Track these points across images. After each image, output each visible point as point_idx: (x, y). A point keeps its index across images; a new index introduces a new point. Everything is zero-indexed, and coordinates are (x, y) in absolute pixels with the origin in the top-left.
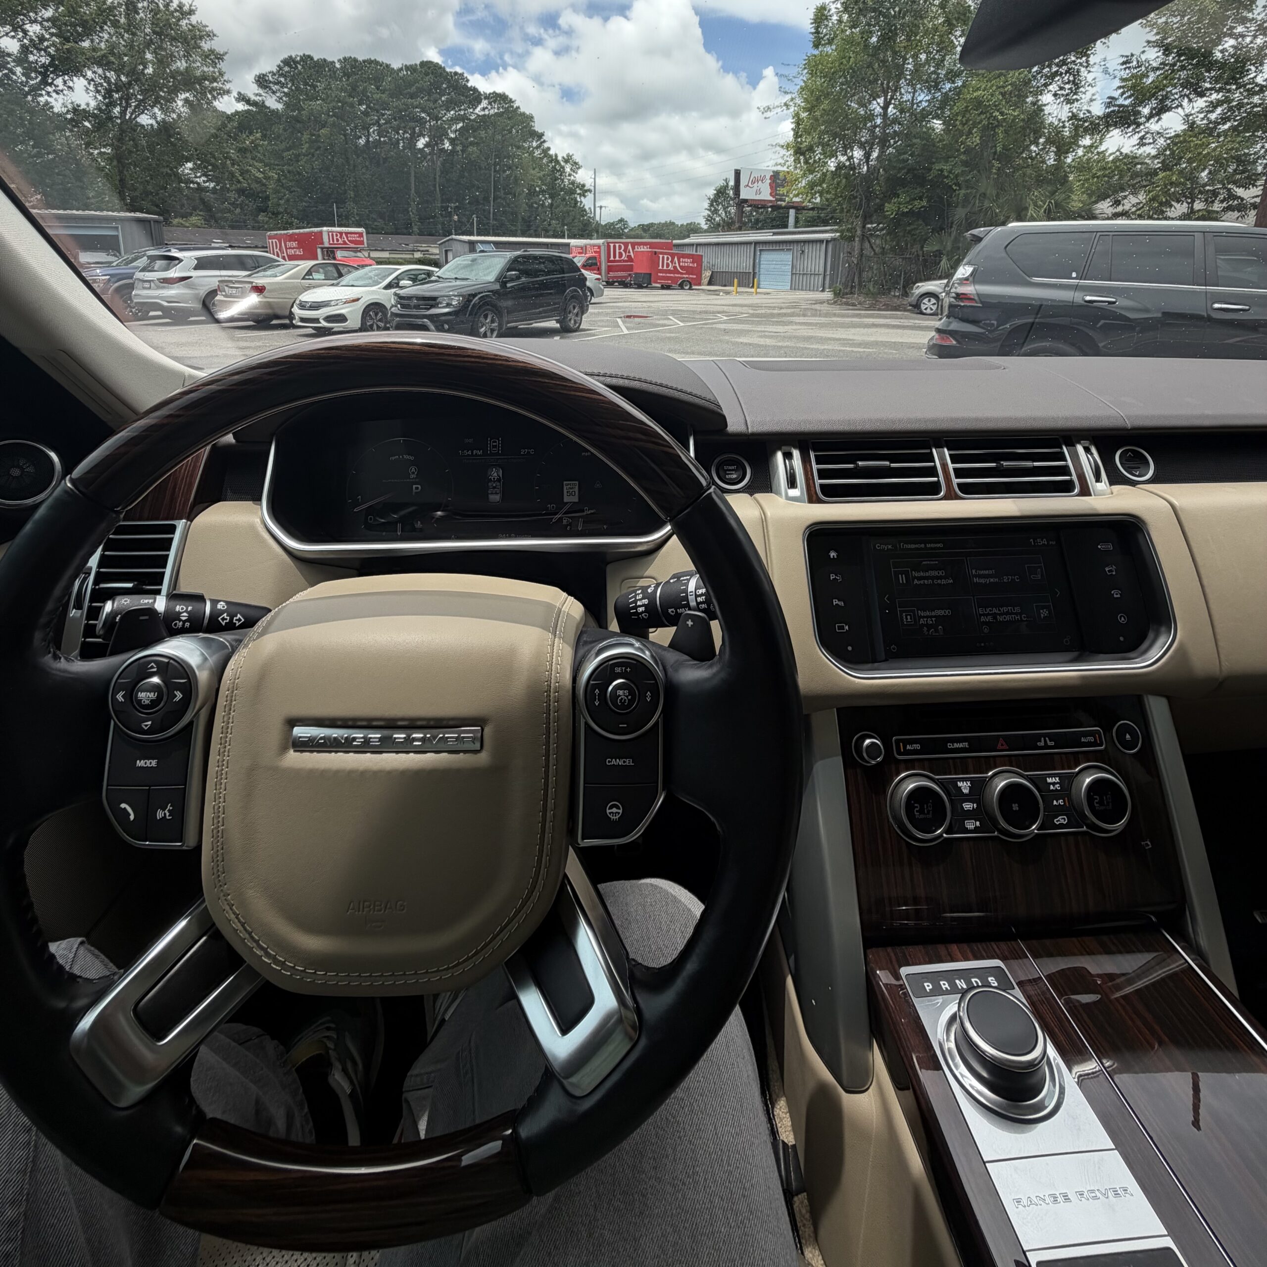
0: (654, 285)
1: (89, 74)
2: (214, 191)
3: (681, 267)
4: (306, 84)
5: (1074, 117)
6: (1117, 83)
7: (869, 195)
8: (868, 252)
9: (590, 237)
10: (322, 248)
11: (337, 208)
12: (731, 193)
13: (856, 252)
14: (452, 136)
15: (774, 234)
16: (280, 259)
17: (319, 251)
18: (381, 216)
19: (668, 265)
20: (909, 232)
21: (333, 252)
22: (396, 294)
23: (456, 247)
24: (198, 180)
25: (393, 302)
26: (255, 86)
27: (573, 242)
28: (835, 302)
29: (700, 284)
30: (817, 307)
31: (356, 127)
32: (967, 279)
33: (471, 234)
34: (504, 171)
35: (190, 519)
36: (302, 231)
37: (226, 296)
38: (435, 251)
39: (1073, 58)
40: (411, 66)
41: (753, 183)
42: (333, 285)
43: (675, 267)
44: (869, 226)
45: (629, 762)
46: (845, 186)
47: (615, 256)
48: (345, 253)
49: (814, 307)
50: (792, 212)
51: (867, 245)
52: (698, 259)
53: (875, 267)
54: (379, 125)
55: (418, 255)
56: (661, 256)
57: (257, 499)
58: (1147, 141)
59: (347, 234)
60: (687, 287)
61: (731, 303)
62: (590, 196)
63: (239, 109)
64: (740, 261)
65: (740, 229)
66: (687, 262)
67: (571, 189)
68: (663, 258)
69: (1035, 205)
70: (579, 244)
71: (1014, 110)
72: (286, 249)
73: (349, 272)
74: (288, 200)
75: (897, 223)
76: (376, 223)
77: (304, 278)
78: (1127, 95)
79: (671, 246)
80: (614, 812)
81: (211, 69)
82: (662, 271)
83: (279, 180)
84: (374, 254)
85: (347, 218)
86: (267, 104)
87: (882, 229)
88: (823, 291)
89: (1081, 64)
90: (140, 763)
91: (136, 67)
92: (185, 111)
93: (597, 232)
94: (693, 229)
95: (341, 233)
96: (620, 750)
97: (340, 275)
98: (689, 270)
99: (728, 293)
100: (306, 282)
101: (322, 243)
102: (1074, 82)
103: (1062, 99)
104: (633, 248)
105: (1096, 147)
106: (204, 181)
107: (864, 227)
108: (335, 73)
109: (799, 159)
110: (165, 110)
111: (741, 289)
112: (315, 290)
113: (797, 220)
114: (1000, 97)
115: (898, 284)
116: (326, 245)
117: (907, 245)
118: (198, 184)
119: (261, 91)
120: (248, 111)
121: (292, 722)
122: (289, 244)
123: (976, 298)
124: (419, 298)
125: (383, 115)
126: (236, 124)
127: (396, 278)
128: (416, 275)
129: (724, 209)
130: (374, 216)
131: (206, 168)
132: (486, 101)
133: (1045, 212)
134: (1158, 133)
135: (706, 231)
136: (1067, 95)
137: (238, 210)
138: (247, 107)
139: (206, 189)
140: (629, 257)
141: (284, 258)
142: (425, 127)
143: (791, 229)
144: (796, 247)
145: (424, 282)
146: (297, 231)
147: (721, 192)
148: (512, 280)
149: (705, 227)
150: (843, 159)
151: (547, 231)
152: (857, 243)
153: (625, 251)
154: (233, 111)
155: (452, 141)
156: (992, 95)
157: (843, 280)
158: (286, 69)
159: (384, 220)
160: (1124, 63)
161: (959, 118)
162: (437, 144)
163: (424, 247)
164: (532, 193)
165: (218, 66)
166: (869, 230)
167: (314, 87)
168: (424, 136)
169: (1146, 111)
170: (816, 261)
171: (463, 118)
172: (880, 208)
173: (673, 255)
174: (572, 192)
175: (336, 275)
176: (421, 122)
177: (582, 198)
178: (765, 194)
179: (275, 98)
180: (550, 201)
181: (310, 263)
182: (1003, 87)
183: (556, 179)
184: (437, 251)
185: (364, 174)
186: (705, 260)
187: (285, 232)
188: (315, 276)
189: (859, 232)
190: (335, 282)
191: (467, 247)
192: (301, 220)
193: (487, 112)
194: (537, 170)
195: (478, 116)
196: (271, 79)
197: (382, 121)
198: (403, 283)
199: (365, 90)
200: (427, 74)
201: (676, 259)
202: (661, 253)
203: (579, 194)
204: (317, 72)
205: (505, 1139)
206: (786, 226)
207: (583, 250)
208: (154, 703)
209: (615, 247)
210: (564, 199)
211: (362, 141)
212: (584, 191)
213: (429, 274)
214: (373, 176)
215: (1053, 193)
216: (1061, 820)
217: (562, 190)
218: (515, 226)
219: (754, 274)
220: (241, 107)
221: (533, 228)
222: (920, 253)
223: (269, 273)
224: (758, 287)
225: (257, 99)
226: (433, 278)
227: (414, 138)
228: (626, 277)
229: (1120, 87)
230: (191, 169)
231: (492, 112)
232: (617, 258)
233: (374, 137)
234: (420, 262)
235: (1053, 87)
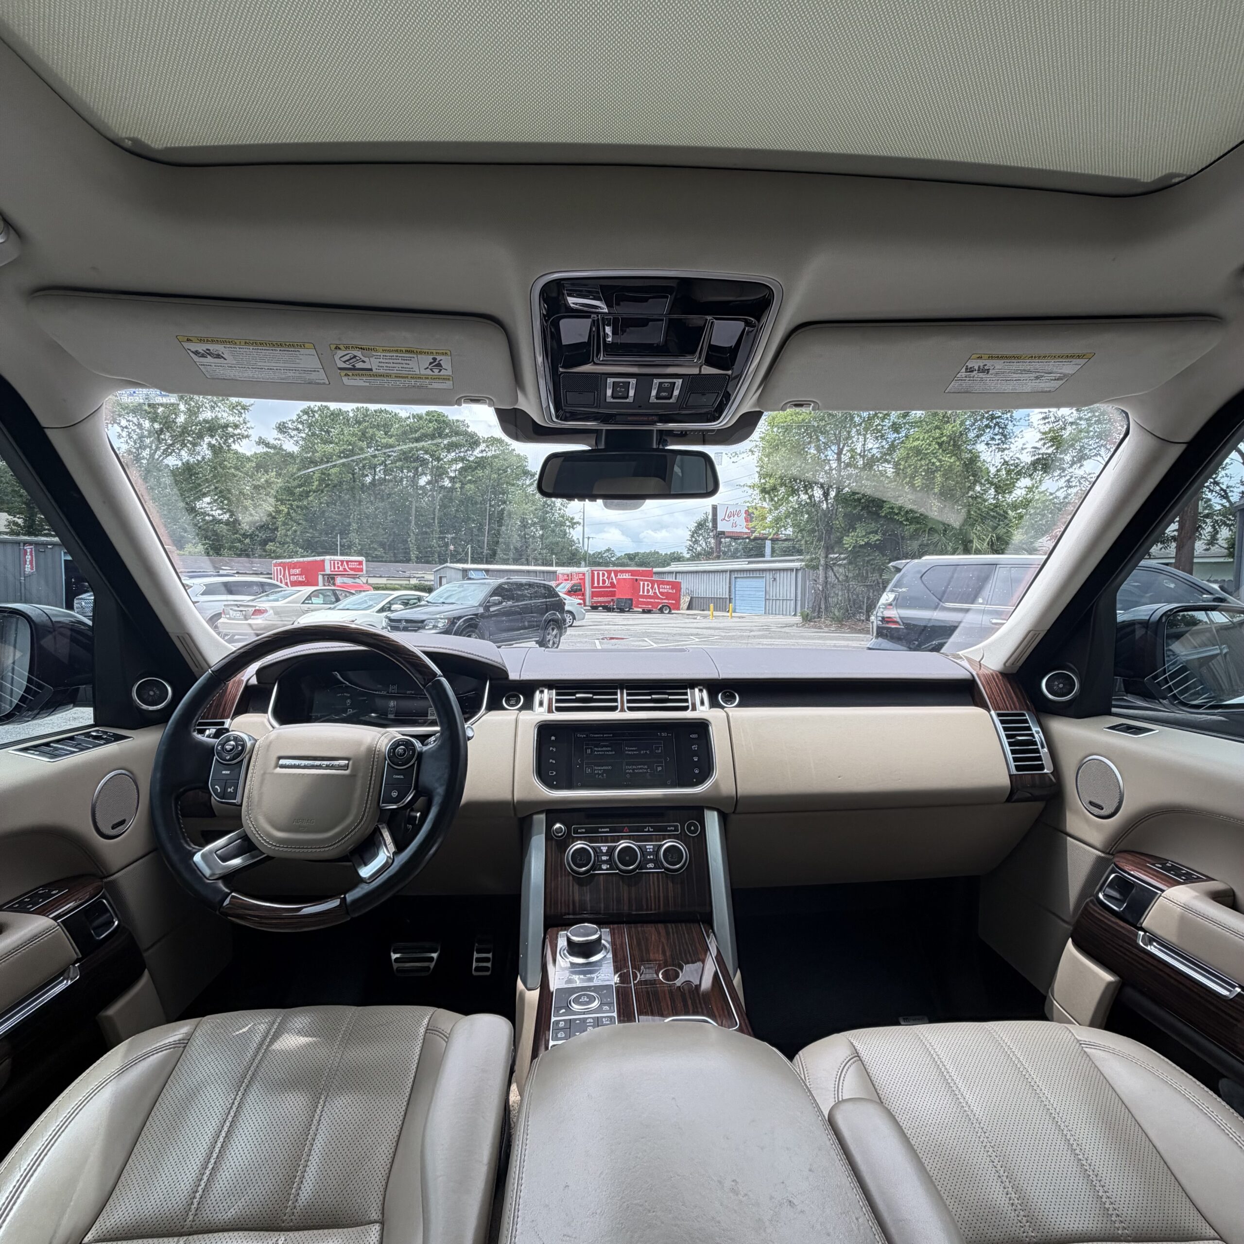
0: (636, 609)
1: (124, 423)
2: (227, 523)
3: (661, 593)
4: (322, 430)
5: (1006, 463)
6: (1039, 436)
7: (830, 529)
8: (832, 579)
9: (578, 564)
10: (323, 575)
11: (341, 539)
12: (710, 525)
13: (821, 580)
14: (452, 474)
15: (750, 563)
16: (283, 585)
17: (320, 577)
18: (382, 545)
19: (648, 591)
20: (868, 562)
21: (333, 579)
22: (387, 617)
23: (449, 574)
24: (213, 513)
25: (384, 624)
26: (276, 432)
27: (560, 570)
28: (803, 625)
29: (678, 609)
30: (787, 630)
31: (364, 467)
32: (890, 605)
33: (466, 562)
34: (499, 506)
35: (232, 719)
36: (306, 559)
37: (230, 619)
38: (430, 577)
39: (1000, 414)
40: (418, 415)
41: (729, 517)
42: (330, 608)
43: (655, 593)
44: (832, 556)
45: (402, 777)
46: (807, 521)
47: (598, 583)
48: (346, 580)
49: (783, 630)
50: (768, 543)
51: (830, 573)
52: (676, 586)
53: (840, 593)
54: (386, 465)
55: (414, 581)
56: (642, 583)
57: (266, 712)
58: (1074, 484)
59: (347, 562)
60: (667, 612)
61: (708, 626)
62: (579, 528)
63: (258, 452)
64: (718, 588)
65: (718, 557)
66: (667, 589)
67: (561, 522)
68: (644, 584)
69: (979, 538)
70: (565, 572)
71: (950, 457)
72: (290, 575)
73: (346, 596)
74: (295, 531)
75: (856, 553)
76: (376, 553)
77: (303, 603)
78: (1048, 445)
79: (651, 574)
80: (395, 794)
81: (237, 418)
82: (643, 597)
83: (288, 513)
84: (372, 581)
85: (349, 547)
86: (284, 447)
87: (844, 559)
88: (795, 615)
89: (1007, 419)
90: (224, 772)
91: (169, 416)
92: (208, 454)
93: (585, 560)
94: (677, 558)
95: (342, 562)
96: (399, 772)
97: (338, 600)
98: (668, 596)
99: (705, 617)
100: (305, 607)
101: (324, 571)
102: (1002, 434)
103: (994, 448)
104: (616, 576)
105: (1037, 488)
106: (219, 515)
107: (826, 557)
108: (348, 420)
109: (764, 497)
110: (192, 453)
111: (716, 613)
112: (314, 613)
113: (773, 551)
114: (937, 447)
115: (862, 609)
116: (328, 572)
117: (867, 573)
118: (213, 516)
119: (280, 436)
120: (266, 454)
121: (280, 758)
122: (292, 571)
123: (899, 620)
124: (407, 621)
125: (389, 456)
126: (254, 464)
127: (389, 603)
128: (409, 600)
129: (705, 540)
130: (376, 546)
131: (222, 502)
132: (485, 445)
133: (988, 544)
134: (1082, 477)
135: (688, 560)
136: (998, 444)
137: (247, 541)
138: (265, 450)
139: (220, 522)
140: (612, 583)
141: (286, 584)
142: (427, 467)
143: (768, 558)
144: (769, 576)
145: (415, 606)
146: (301, 559)
147: (701, 525)
148: (495, 604)
149: (688, 556)
150: (804, 497)
151: (536, 559)
152: (821, 572)
153: (608, 578)
154: (253, 453)
155: (452, 479)
156: (930, 445)
157: (810, 606)
158: (305, 417)
159: (384, 549)
160: (1044, 418)
161: (903, 463)
162: (437, 481)
163: (420, 574)
164: (524, 526)
165: (243, 415)
166: (833, 559)
167: (328, 432)
168: (426, 474)
169: (1068, 458)
170: (786, 586)
171: (462, 459)
172: (840, 541)
173: (653, 582)
174: (562, 524)
175: (334, 600)
176: (424, 463)
177: (571, 530)
178: (741, 526)
179: (292, 441)
180: (541, 532)
181: (309, 590)
182: (940, 438)
183: (547, 512)
184: (432, 577)
185: (368, 508)
186: (684, 587)
187: (290, 560)
188: (314, 600)
189: (822, 562)
190: (332, 606)
191: (460, 574)
192: (306, 550)
193: (484, 454)
194: (529, 504)
195: (477, 457)
196: (290, 426)
197: (388, 462)
198: (394, 607)
199: (374, 435)
200: (430, 421)
201: (656, 586)
202: (642, 580)
203: (569, 526)
204: (333, 420)
205: (341, 899)
206: (763, 556)
207: (569, 577)
208: (231, 750)
209: (598, 574)
210: (553, 531)
211: (368, 479)
212: (573, 524)
213: (419, 599)
214: (376, 510)
215: (995, 528)
216: (651, 865)
217: (552, 522)
218: (507, 555)
219: (730, 599)
220: (262, 449)
221: (524, 557)
222: (880, 581)
223: (272, 597)
224: (734, 611)
225: (275, 442)
226: (423, 603)
227: (417, 475)
228: (609, 602)
229: (1042, 439)
230: (208, 504)
231: (489, 454)
232: (601, 584)
233: (380, 475)
234: (417, 588)
235: (986, 438)
